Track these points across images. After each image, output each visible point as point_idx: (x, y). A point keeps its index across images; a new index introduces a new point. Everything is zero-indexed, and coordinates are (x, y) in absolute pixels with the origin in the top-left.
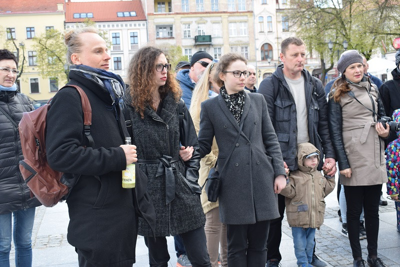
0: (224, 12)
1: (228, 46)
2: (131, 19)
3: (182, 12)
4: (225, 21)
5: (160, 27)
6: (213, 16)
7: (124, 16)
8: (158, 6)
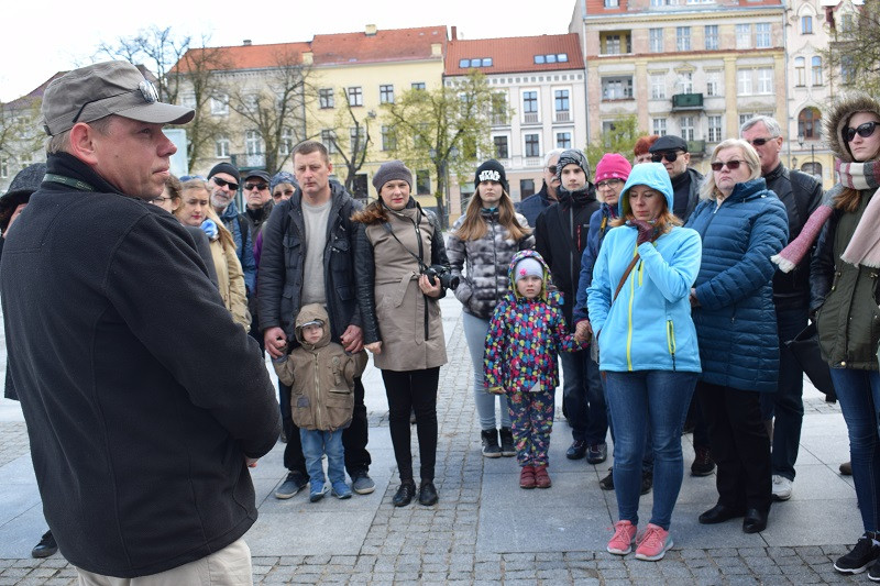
0: (729, 51)
1: (735, 112)
2: (558, 67)
3: (650, 52)
4: (730, 67)
5: (608, 80)
6: (706, 59)
7: (546, 62)
8: (608, 42)
